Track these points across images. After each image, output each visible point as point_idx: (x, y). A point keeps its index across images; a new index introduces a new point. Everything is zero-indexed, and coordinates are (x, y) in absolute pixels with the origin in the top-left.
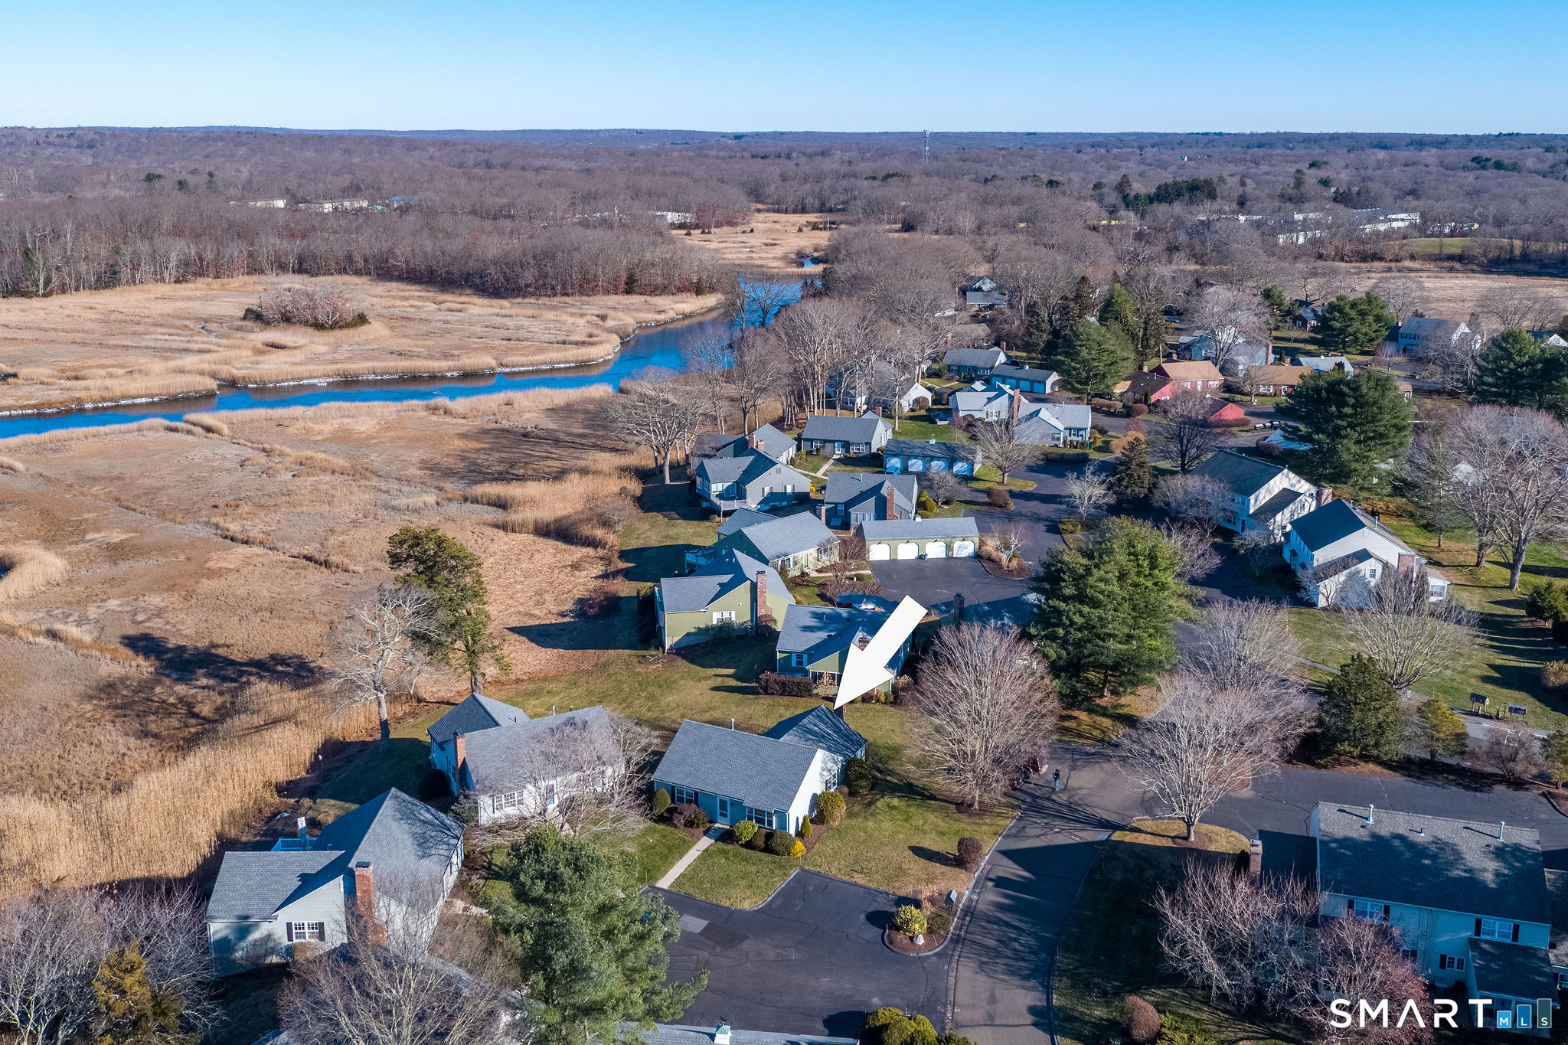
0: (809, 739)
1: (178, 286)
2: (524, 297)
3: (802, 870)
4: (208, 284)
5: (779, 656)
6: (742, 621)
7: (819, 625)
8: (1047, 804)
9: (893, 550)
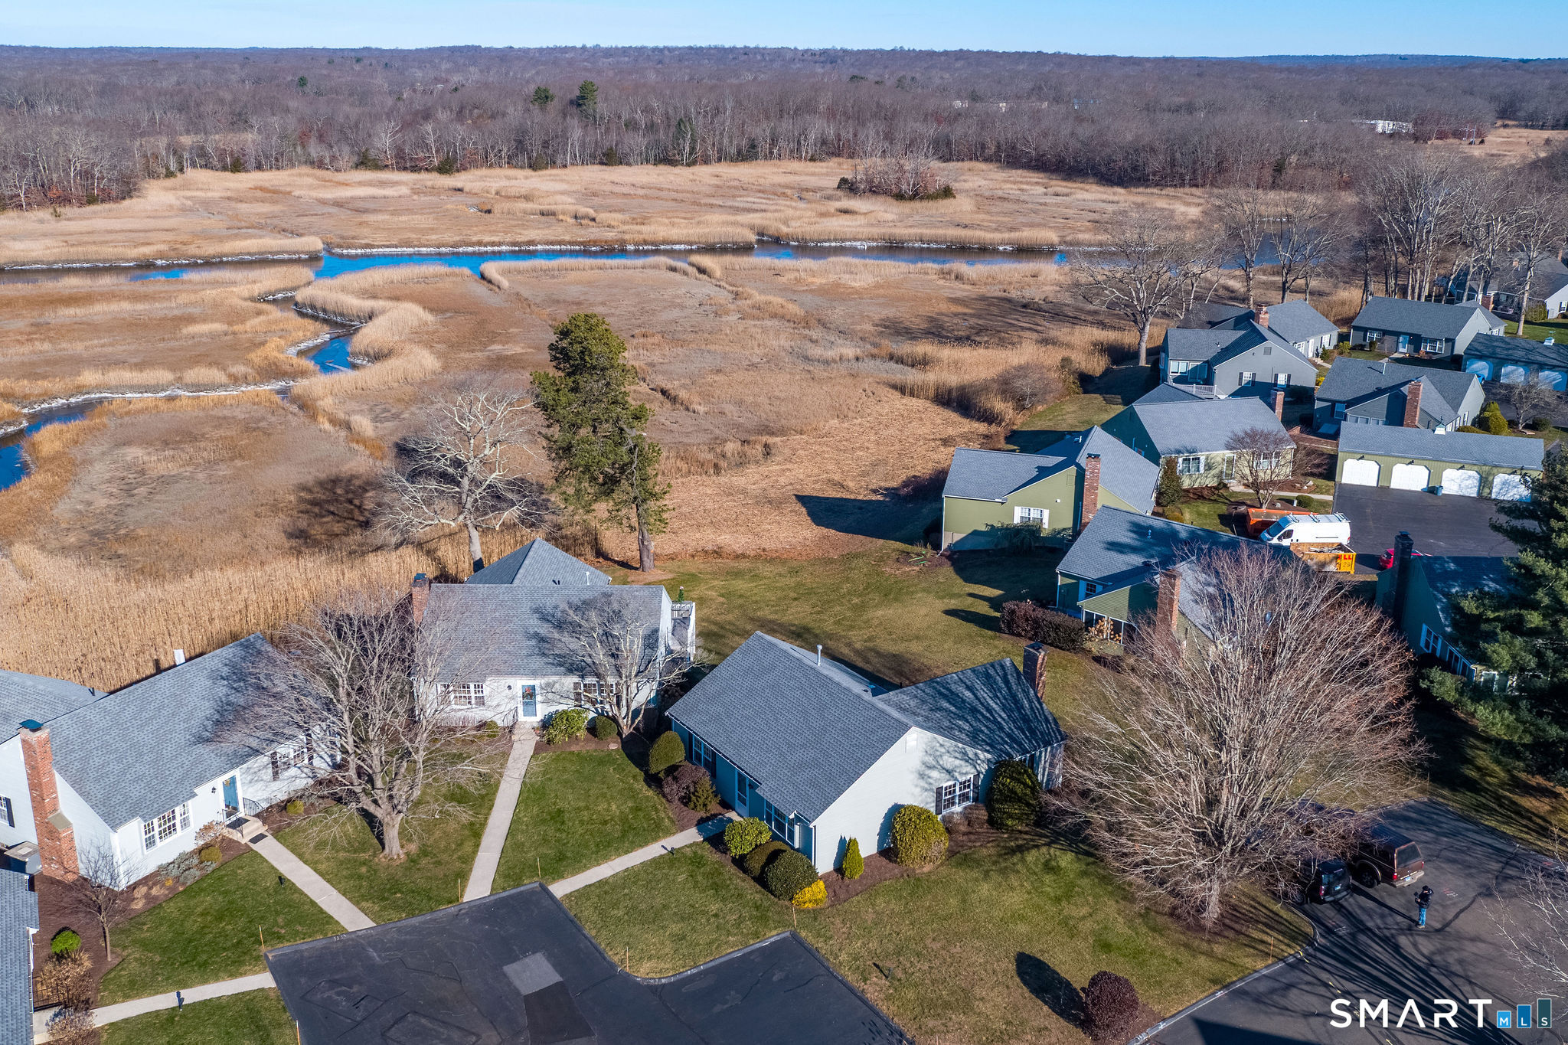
0: (941, 709)
1: (812, 164)
2: (1147, 187)
3: (795, 936)
4: (840, 164)
5: (1060, 580)
6: (1059, 526)
7: (1136, 543)
8: (1378, 950)
9: (1384, 473)
